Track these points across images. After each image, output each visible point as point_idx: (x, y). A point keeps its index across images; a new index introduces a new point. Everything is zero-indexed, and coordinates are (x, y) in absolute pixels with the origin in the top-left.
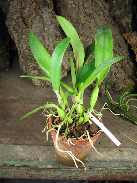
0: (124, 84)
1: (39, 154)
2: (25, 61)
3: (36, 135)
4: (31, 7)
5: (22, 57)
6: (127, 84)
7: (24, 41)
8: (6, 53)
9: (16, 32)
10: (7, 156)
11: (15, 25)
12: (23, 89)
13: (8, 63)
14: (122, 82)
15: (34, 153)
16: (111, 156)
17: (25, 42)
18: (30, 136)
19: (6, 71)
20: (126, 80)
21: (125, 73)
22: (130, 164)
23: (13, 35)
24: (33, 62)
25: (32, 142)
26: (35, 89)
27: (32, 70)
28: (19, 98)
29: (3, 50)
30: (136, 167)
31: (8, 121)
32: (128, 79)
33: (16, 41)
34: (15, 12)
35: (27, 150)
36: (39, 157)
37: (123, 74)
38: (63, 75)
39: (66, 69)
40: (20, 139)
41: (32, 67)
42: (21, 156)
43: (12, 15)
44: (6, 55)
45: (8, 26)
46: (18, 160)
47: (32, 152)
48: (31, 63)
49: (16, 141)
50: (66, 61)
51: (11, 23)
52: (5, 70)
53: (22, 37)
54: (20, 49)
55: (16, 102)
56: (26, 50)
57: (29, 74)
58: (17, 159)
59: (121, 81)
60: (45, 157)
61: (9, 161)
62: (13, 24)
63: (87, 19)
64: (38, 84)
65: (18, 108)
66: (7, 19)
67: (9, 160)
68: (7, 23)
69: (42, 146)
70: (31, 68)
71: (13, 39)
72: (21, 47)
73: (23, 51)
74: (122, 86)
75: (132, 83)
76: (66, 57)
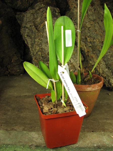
2: (38, 62)
4: (42, 17)
5: (35, 58)
7: (37, 44)
8: (21, 60)
9: (29, 38)
11: (28, 33)
12: (36, 88)
13: (22, 68)
17: (38, 45)
23: (27, 40)
28: (33, 95)
29: (18, 57)
31: (22, 112)
33: (30, 46)
34: (29, 21)
40: (35, 128)
42: (36, 142)
43: (26, 24)
44: (21, 62)
45: (23, 33)
46: (33, 147)
50: (76, 61)
51: (25, 31)
52: (20, 75)
53: (35, 41)
55: (30, 98)
56: (39, 52)
62: (26, 31)
63: (92, 23)
66: (22, 28)
68: (22, 31)
71: (27, 44)
72: (34, 50)
73: (36, 53)
76: (76, 57)
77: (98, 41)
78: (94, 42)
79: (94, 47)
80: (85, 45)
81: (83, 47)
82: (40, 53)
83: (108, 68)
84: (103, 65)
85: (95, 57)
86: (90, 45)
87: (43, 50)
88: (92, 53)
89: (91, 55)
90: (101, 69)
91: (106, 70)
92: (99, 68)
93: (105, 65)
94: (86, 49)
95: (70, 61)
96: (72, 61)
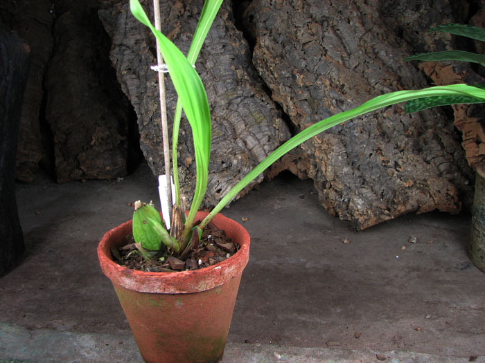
0: (424, 191)
2: (153, 146)
4: (169, 15)
5: (146, 136)
6: (431, 193)
7: (150, 94)
9: (134, 76)
10: (48, 355)
11: (131, 61)
14: (418, 188)
17: (154, 98)
19: (116, 183)
20: (429, 183)
21: (425, 164)
23: (126, 85)
27: (170, 168)
29: (110, 128)
31: (85, 285)
32: (435, 180)
33: (134, 100)
34: (132, 28)
37: (419, 167)
40: (103, 325)
43: (125, 36)
44: (119, 142)
45: (117, 63)
50: (262, 144)
51: (124, 55)
53: (146, 88)
54: (142, 117)
56: (156, 117)
59: (412, 183)
62: (126, 58)
63: (314, 31)
66: (114, 48)
68: (115, 56)
71: (127, 95)
72: (143, 111)
73: (148, 120)
74: (418, 197)
75: (448, 190)
76: (263, 132)
77: (328, 83)
79: (314, 102)
80: (289, 95)
81: (286, 100)
82: (158, 121)
83: (352, 164)
84: (339, 155)
86: (306, 95)
88: (308, 119)
89: (306, 125)
90: (330, 167)
91: (346, 169)
92: (326, 163)
93: (345, 154)
94: (292, 108)
95: (245, 143)
96: (251, 142)
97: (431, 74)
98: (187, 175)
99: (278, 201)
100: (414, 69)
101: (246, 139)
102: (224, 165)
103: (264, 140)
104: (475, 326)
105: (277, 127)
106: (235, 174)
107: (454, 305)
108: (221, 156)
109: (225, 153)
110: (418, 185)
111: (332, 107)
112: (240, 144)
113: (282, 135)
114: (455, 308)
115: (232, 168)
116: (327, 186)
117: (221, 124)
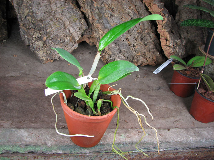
0: (144, 58)
1: (46, 138)
2: (27, 30)
3: (43, 117)
5: (23, 25)
6: (147, 58)
7: (25, 5)
8: (3, 19)
10: (9, 141)
12: (25, 64)
13: (5, 32)
14: (142, 56)
15: (41, 137)
16: (129, 138)
17: (27, 7)
18: (35, 118)
19: (3, 43)
20: (146, 54)
21: (145, 46)
22: (149, 146)
24: (37, 32)
25: (38, 124)
26: (40, 63)
27: (35, 41)
28: (21, 75)
30: (157, 149)
31: (8, 102)
32: (148, 53)
33: (15, 6)
35: (32, 134)
36: (47, 142)
37: (143, 47)
38: (73, 47)
39: (76, 40)
40: (24, 122)
41: (36, 38)
42: (26, 142)
44: (3, 22)
46: (23, 146)
47: (39, 136)
48: (35, 32)
49: (19, 124)
50: (76, 31)
52: (2, 40)
53: (22, 1)
54: (20, 15)
55: (17, 80)
56: (28, 16)
57: (32, 46)
58: (21, 144)
59: (140, 54)
60: (54, 142)
61: (12, 148)
64: (43, 58)
65: (20, 86)
67: (12, 146)
69: (51, 129)
70: (34, 39)
71: (11, 2)
72: (21, 12)
73: (24, 17)
74: (142, 60)
75: (153, 57)
76: (77, 26)
77: (107, 6)
78: (101, 8)
79: (100, 14)
80: (90, 10)
81: (88, 12)
82: (29, 18)
83: (116, 44)
85: (101, 28)
86: (97, 11)
87: (34, 14)
88: (97, 21)
89: (97, 24)
91: (113, 46)
94: (90, 16)
95: (69, 30)
96: (72, 30)
97: (149, 6)
98: (43, 44)
99: (80, 55)
100: (141, 2)
101: (70, 29)
102: (61, 41)
103: (78, 29)
104: (165, 115)
105: (82, 23)
106: (66, 45)
107: (157, 106)
108: (60, 37)
109: (62, 36)
110: (142, 55)
111: (108, 18)
112: (68, 31)
113: (85, 27)
114: (158, 107)
115: (65, 43)
116: (105, 52)
117: (59, 22)
